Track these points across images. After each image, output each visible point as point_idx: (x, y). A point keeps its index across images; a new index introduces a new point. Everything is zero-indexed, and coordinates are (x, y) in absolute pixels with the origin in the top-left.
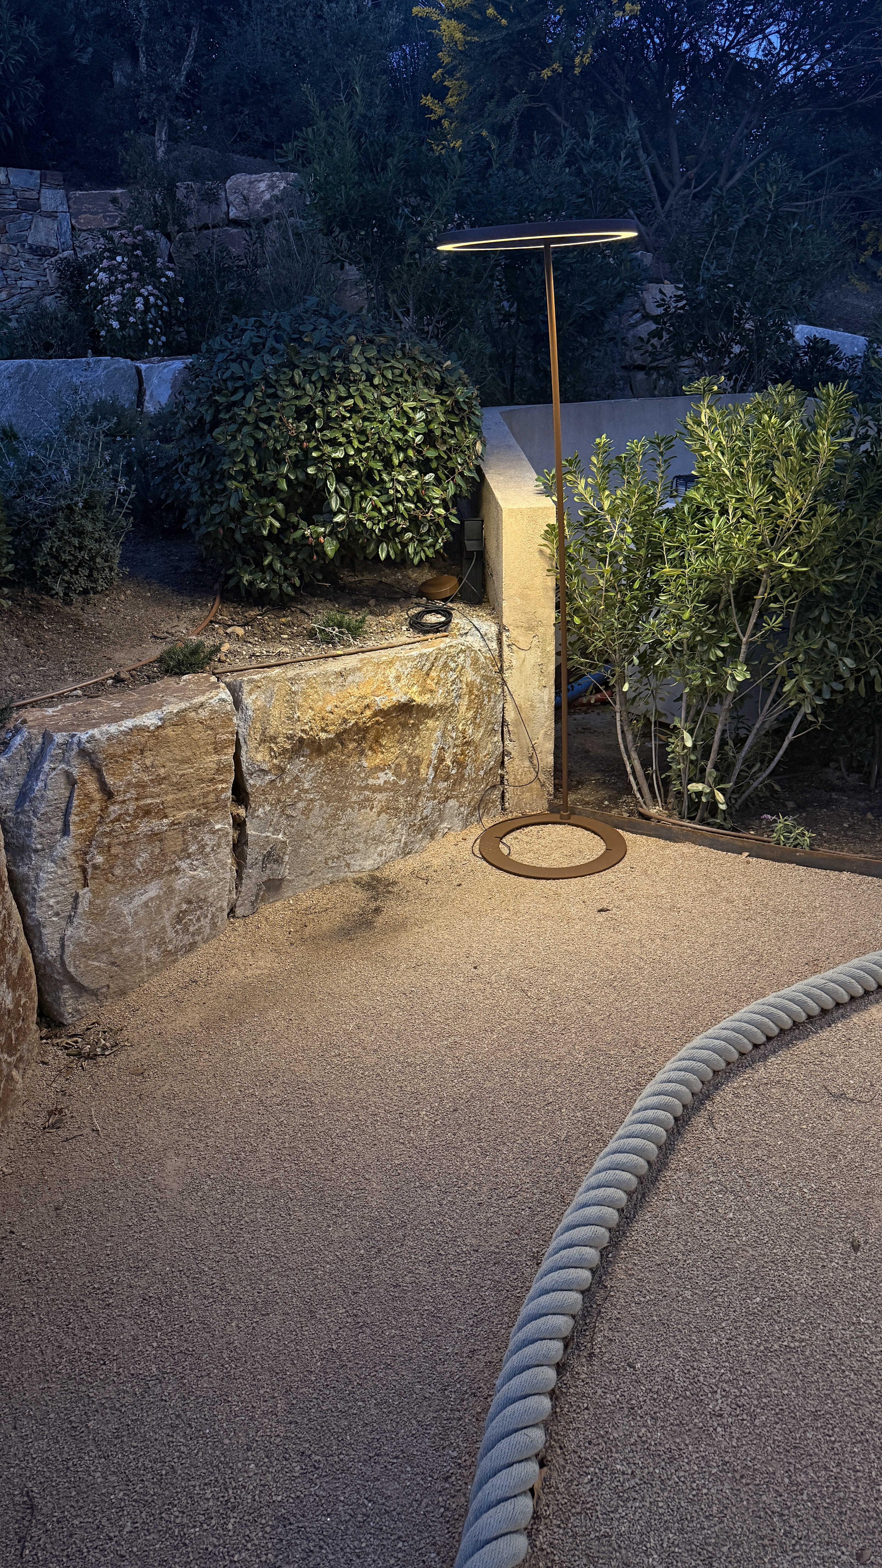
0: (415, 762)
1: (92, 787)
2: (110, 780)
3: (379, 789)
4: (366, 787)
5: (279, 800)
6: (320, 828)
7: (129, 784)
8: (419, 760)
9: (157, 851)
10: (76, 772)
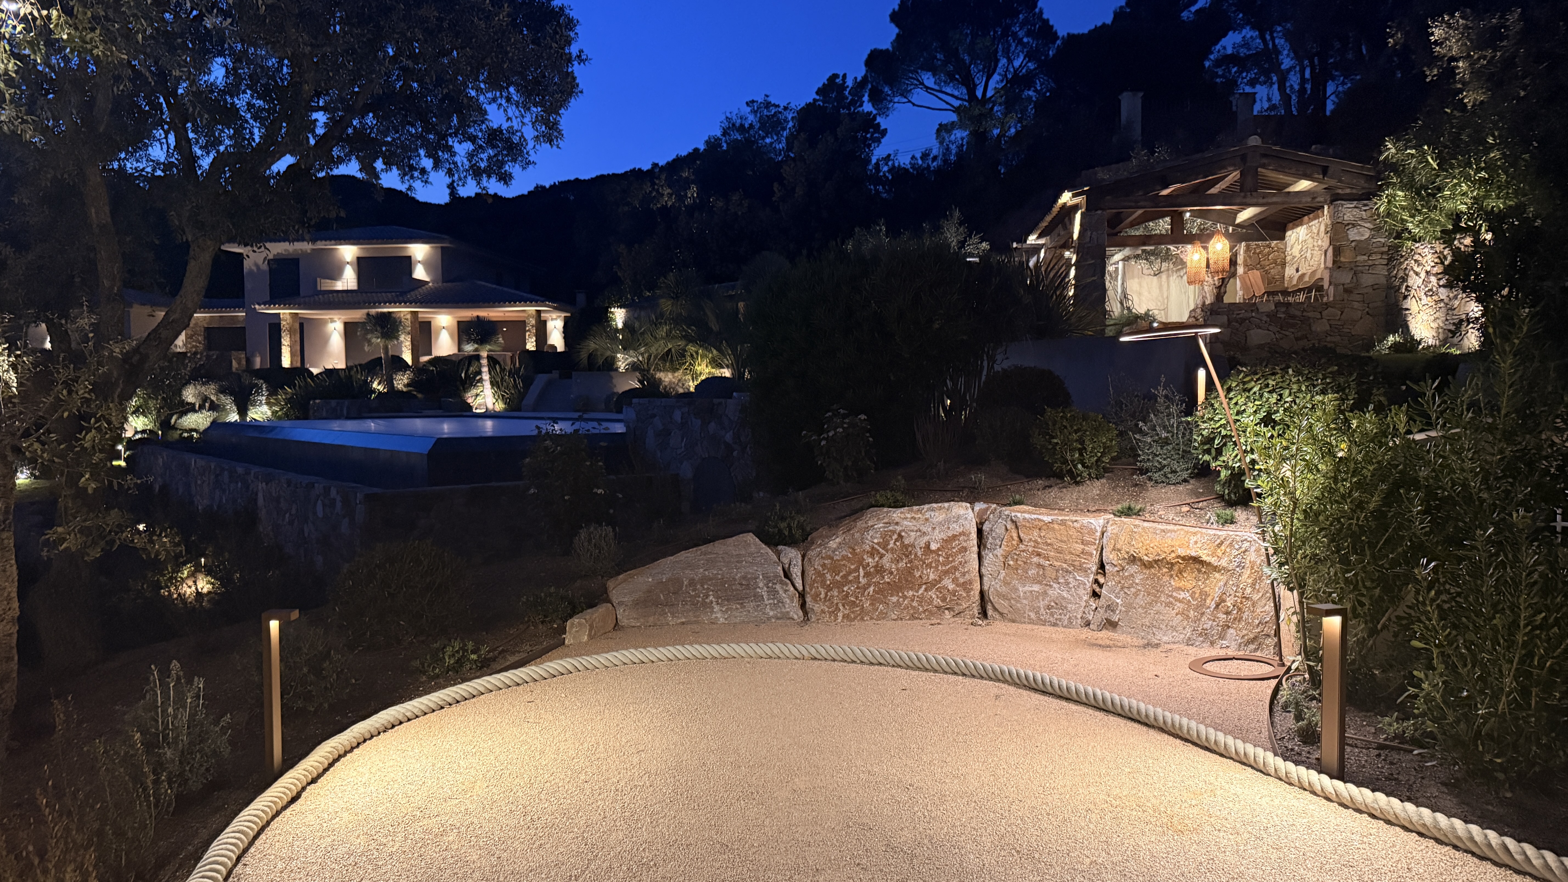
0: (1204, 595)
1: (1015, 535)
2: (1022, 535)
3: (1180, 601)
4: (1171, 596)
5: (1120, 582)
6: (1141, 606)
7: (1031, 540)
8: (1207, 595)
9: (1041, 573)
10: (1009, 527)
